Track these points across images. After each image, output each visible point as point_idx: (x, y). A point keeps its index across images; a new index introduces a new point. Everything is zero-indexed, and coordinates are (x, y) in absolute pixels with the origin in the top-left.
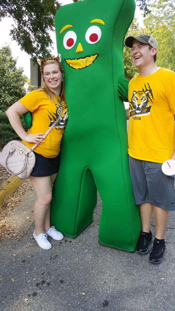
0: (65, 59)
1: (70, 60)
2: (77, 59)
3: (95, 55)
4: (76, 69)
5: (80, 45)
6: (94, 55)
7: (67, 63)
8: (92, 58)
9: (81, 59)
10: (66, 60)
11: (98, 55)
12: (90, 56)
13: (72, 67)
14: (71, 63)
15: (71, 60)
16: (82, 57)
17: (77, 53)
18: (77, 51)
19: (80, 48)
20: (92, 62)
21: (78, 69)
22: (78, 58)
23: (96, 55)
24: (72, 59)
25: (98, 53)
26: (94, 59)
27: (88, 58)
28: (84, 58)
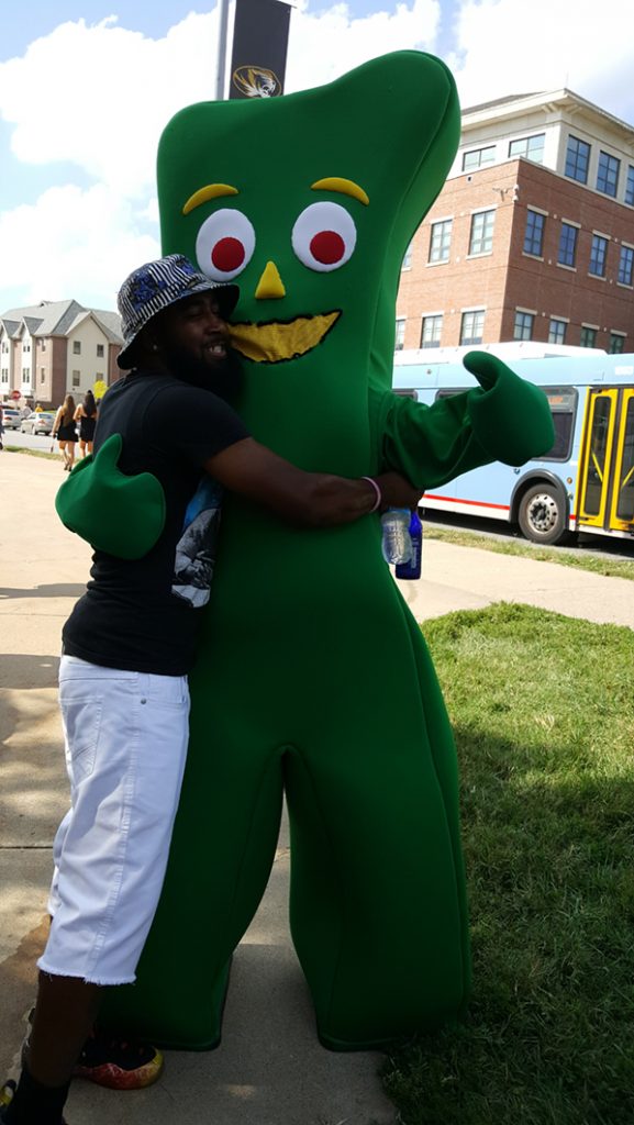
2: (260, 324)
3: (330, 313)
5: (271, 267)
6: (325, 314)
8: (321, 324)
9: (275, 325)
11: (339, 316)
12: (309, 317)
15: (234, 323)
16: (279, 318)
17: (261, 299)
18: (259, 293)
20: (317, 342)
22: (264, 319)
23: (334, 316)
24: (239, 323)
25: (342, 308)
26: (326, 329)
28: (287, 322)
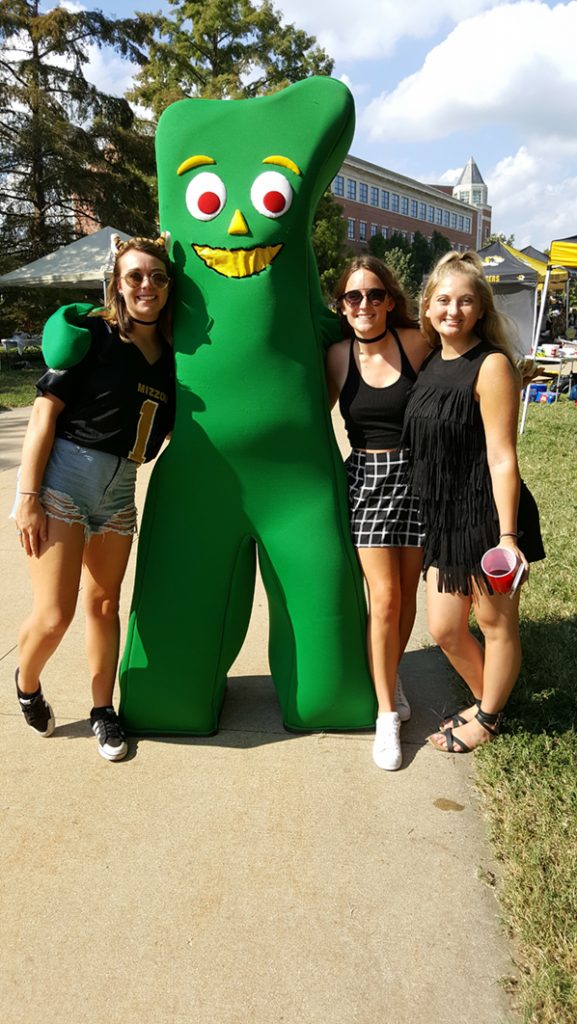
0: (193, 245)
1: (207, 249)
2: (232, 250)
3: (276, 245)
4: (225, 276)
5: (237, 214)
6: (274, 246)
7: (199, 256)
8: (270, 253)
9: (242, 252)
10: (196, 248)
11: (283, 248)
13: (216, 271)
14: (211, 258)
15: (213, 249)
16: (244, 247)
17: (232, 234)
18: (230, 230)
19: (236, 224)
20: (268, 264)
21: (234, 277)
22: (234, 246)
23: (280, 246)
24: (216, 248)
25: (284, 242)
26: (275, 255)
27: (260, 249)
28: (249, 250)
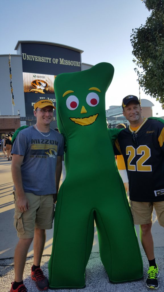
0: (70, 118)
1: (74, 118)
2: (82, 118)
4: (82, 125)
5: (83, 107)
6: (95, 115)
7: (72, 121)
8: (95, 117)
9: (85, 118)
10: (71, 118)
12: (92, 116)
13: (78, 124)
14: (76, 121)
15: (76, 118)
16: (86, 117)
17: (82, 114)
18: (81, 113)
20: (94, 121)
21: (84, 126)
23: (97, 115)
24: (78, 118)
25: (99, 113)
26: (96, 118)
28: (88, 117)
